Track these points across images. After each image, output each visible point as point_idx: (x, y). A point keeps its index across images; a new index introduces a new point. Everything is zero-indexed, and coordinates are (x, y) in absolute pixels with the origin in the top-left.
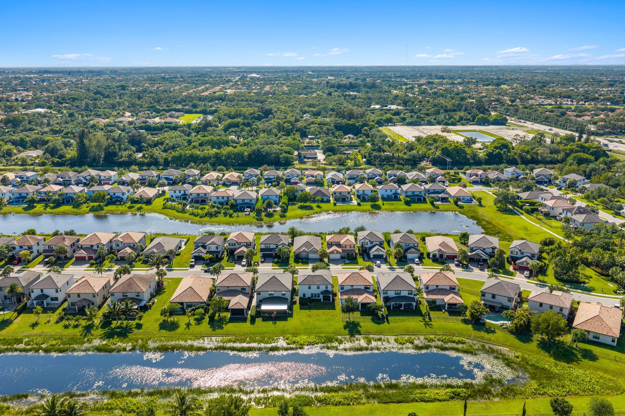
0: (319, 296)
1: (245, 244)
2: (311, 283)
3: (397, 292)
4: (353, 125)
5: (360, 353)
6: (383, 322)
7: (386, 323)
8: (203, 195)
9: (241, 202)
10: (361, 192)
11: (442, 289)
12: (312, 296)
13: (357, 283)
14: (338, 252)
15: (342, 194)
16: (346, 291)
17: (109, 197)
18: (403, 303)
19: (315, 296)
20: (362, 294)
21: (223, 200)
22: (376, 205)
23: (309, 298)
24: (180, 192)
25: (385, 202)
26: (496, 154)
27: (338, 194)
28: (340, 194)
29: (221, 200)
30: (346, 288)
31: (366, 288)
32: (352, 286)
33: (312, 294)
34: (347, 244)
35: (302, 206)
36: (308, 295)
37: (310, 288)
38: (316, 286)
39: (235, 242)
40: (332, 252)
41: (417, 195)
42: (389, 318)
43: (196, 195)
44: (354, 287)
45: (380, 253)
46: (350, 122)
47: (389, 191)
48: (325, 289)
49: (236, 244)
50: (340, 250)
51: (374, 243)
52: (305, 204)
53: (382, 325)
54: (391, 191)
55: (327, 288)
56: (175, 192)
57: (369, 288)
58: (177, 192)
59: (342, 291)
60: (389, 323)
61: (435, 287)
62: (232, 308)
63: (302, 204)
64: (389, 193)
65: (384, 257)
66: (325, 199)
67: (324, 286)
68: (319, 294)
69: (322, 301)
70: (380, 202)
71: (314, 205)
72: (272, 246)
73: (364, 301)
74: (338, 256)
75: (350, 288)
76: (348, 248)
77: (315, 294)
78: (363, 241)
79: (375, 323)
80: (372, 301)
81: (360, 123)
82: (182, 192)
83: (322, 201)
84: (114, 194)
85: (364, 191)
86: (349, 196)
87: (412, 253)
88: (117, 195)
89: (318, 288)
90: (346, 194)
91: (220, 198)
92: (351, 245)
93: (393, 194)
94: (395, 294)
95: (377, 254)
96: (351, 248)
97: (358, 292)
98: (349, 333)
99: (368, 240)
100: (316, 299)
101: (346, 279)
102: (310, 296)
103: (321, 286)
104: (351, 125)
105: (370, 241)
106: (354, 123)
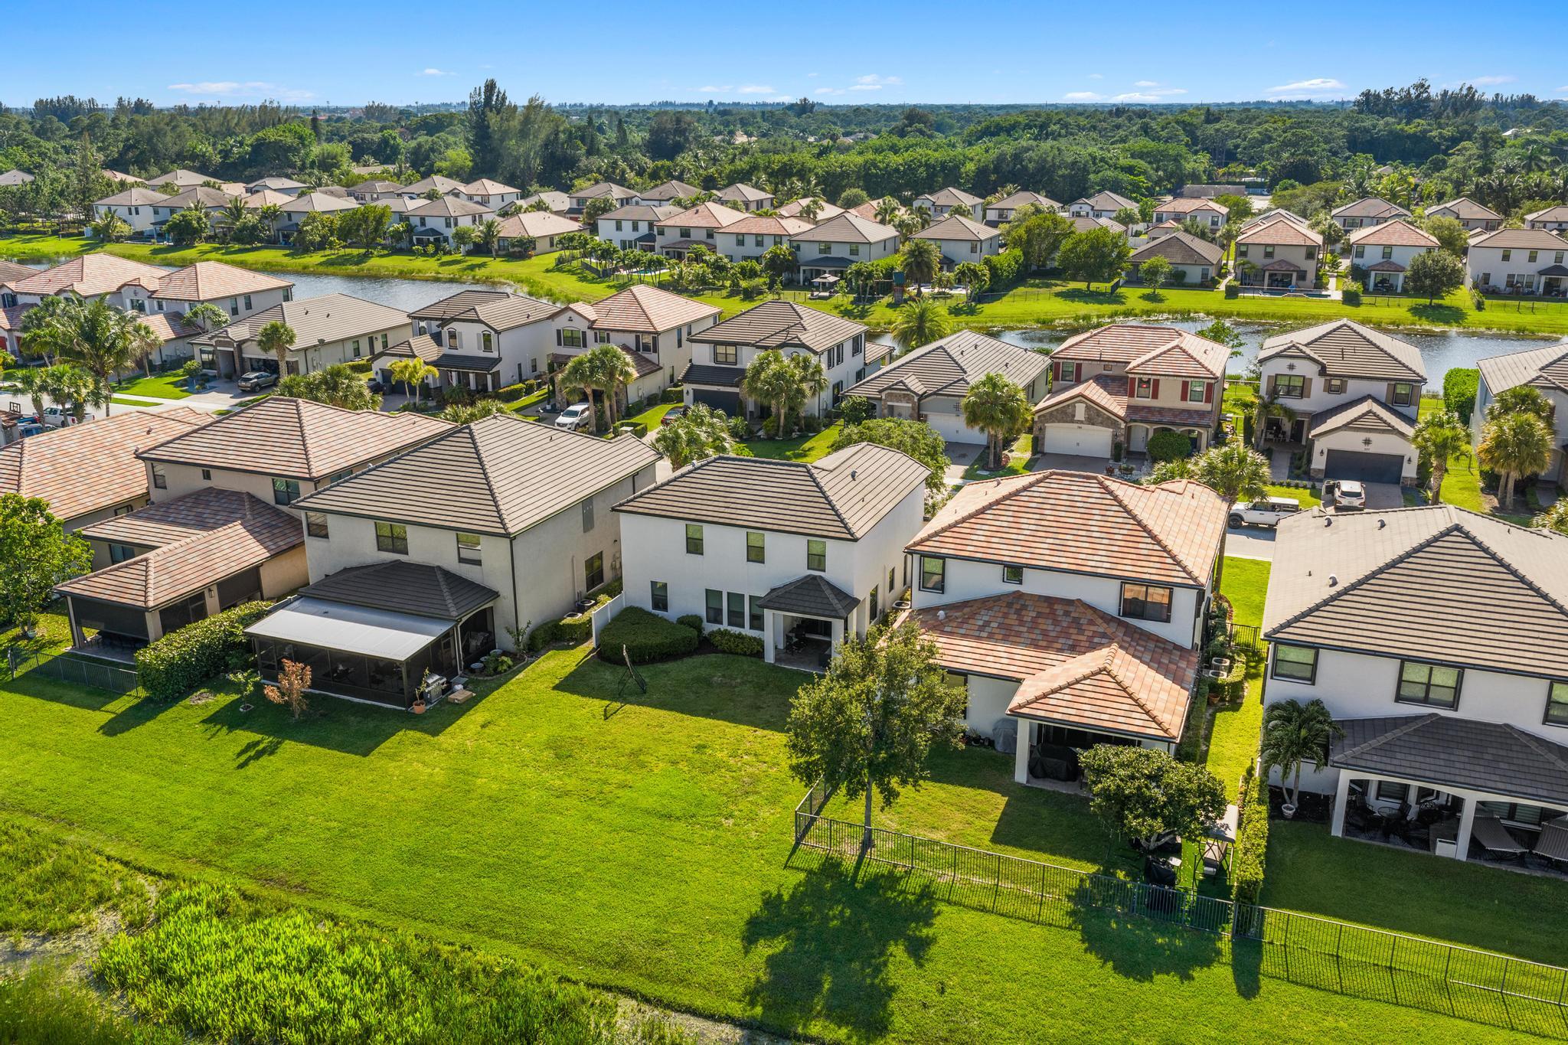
0: (757, 622)
1: (631, 341)
2: (706, 511)
3: (1416, 674)
4: (1419, 139)
6: (1183, 965)
7: (1222, 973)
8: (703, 236)
10: (1372, 257)
12: (715, 616)
13: (1061, 548)
14: (1097, 415)
15: (1279, 255)
17: (400, 227)
18: (1472, 798)
19: (736, 618)
20: (1075, 649)
21: (759, 251)
22: (1440, 306)
23: (691, 622)
24: (635, 228)
25: (1487, 302)
28: (1269, 255)
29: (751, 248)
30: (960, 581)
31: (1135, 608)
32: (1015, 571)
33: (712, 595)
35: (1079, 291)
36: (687, 602)
37: (694, 546)
38: (737, 540)
40: (1064, 414)
42: (1275, 920)
44: (1034, 584)
45: (1383, 445)
46: (1411, 129)
47: (1520, 257)
48: (800, 569)
50: (1116, 405)
51: (1354, 388)
52: (1094, 286)
53: (1164, 983)
54: (1532, 258)
55: (816, 560)
56: (619, 228)
57: (1163, 614)
58: (627, 226)
59: (932, 599)
60: (1248, 984)
62: (77, 589)
63: (1082, 285)
64: (1521, 266)
65: (1409, 471)
66: (1194, 274)
67: (800, 545)
68: (756, 603)
69: (770, 657)
70: (1463, 297)
71: (1134, 293)
72: (747, 357)
73: (1065, 711)
74: (1098, 440)
75: (990, 582)
76: (1169, 398)
77: (735, 598)
79: (1097, 941)
80: (1135, 723)
82: (643, 229)
83: (1178, 280)
84: (423, 222)
85: (1388, 250)
86: (1310, 266)
88: (431, 223)
89: (756, 554)
91: (750, 242)
92: (1185, 385)
93: (1541, 273)
94: (1399, 698)
95: (1361, 448)
96: (1184, 398)
97: (1046, 625)
98: (752, 995)
99: (1316, 368)
100: (740, 636)
101: (983, 511)
102: (701, 611)
103: (772, 543)
104: (1409, 136)
105: (1323, 371)
106: (1425, 132)
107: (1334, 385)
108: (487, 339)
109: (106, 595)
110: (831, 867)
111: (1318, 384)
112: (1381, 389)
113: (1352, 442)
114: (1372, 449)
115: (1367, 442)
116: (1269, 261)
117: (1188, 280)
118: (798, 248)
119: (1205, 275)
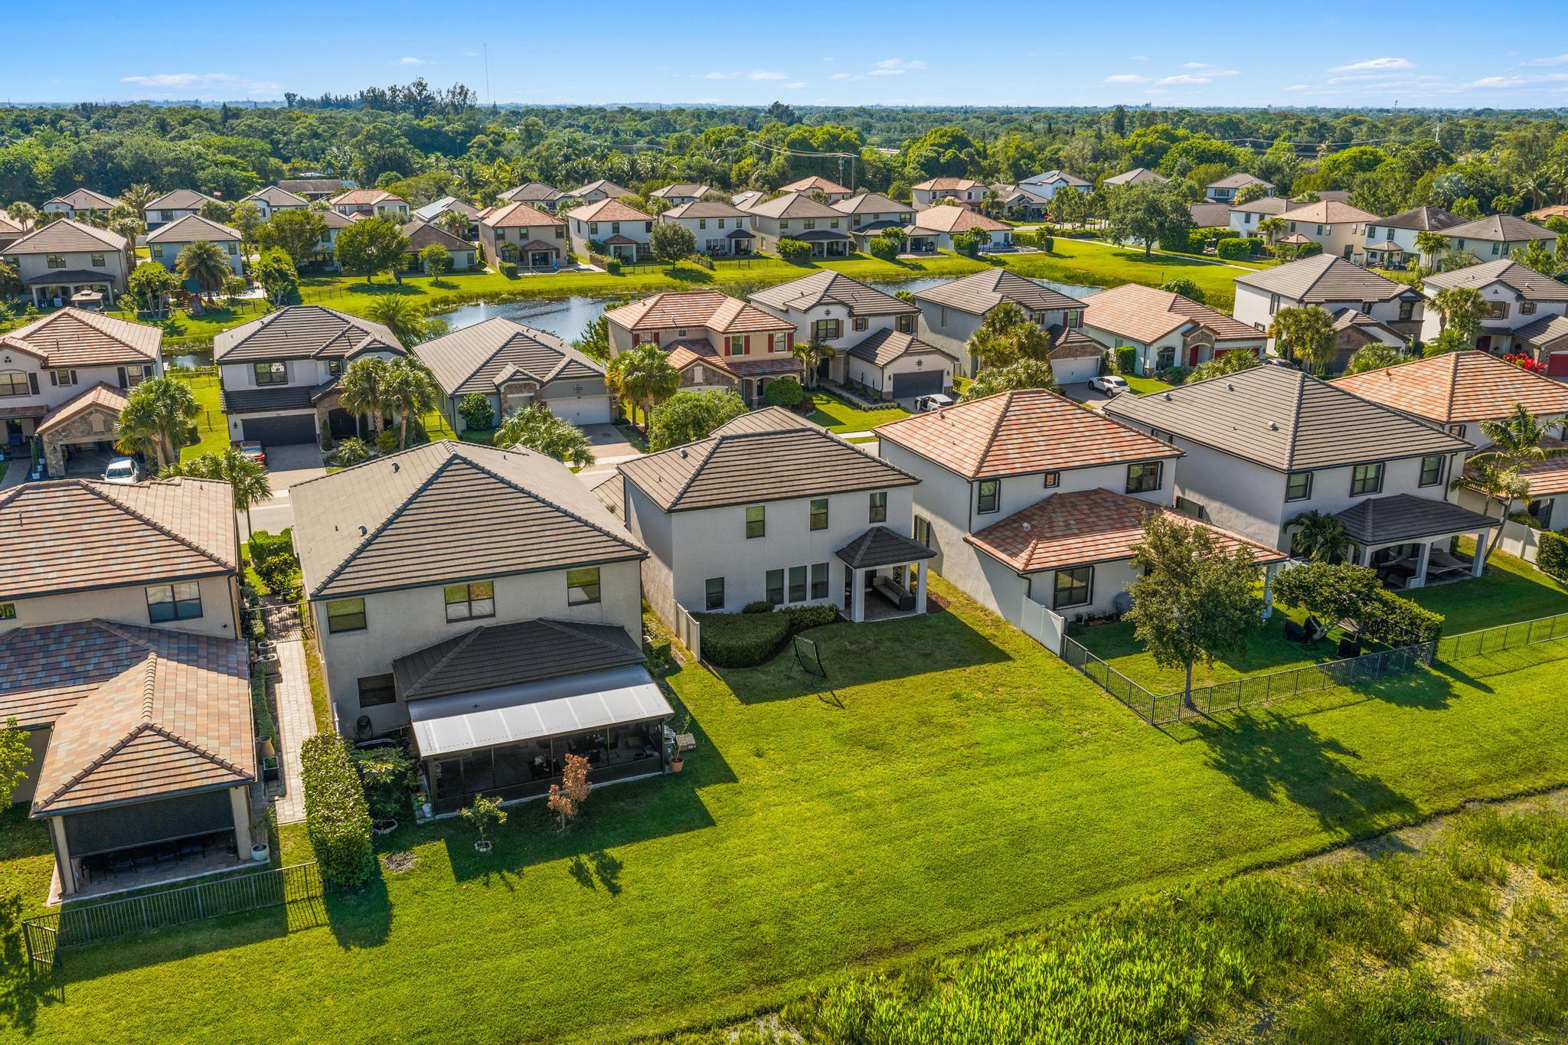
0: (821, 589)
1: (112, 375)
2: (765, 489)
3: (1359, 474)
9: (43, 268)
10: (605, 232)
12: (775, 594)
14: (713, 376)
16: (1020, 516)
18: (1429, 542)
19: (798, 592)
22: (685, 269)
23: (753, 610)
25: (715, 263)
26: (948, 162)
27: (513, 237)
28: (524, 236)
30: (1015, 496)
32: (1053, 476)
33: (774, 576)
34: (751, 326)
35: (363, 285)
36: (745, 588)
37: (756, 529)
38: (802, 511)
39: (34, 366)
40: (683, 378)
44: (1070, 484)
45: (931, 363)
47: (713, 224)
48: (864, 525)
49: (44, 377)
50: (718, 363)
51: (874, 324)
52: (376, 279)
54: (721, 226)
55: (878, 509)
59: (988, 519)
63: (363, 280)
64: (718, 231)
66: (461, 259)
67: (863, 500)
68: (821, 569)
69: (858, 615)
70: (695, 262)
71: (420, 282)
72: (303, 374)
75: (1033, 491)
76: (759, 352)
77: (798, 572)
78: (819, 314)
81: (458, 126)
83: (449, 268)
85: (616, 226)
87: (1071, 352)
89: (819, 521)
90: (550, 238)
92: (771, 337)
93: (730, 236)
94: (1352, 494)
95: (916, 369)
96: (771, 349)
98: (1324, 824)
99: (846, 311)
100: (803, 610)
102: (763, 597)
103: (836, 508)
105: (851, 314)
106: (437, 127)
107: (860, 324)
109: (149, 788)
110: (1204, 729)
111: (848, 324)
112: (892, 322)
113: (908, 366)
114: (924, 368)
115: (920, 363)
116: (525, 242)
119: (471, 259)
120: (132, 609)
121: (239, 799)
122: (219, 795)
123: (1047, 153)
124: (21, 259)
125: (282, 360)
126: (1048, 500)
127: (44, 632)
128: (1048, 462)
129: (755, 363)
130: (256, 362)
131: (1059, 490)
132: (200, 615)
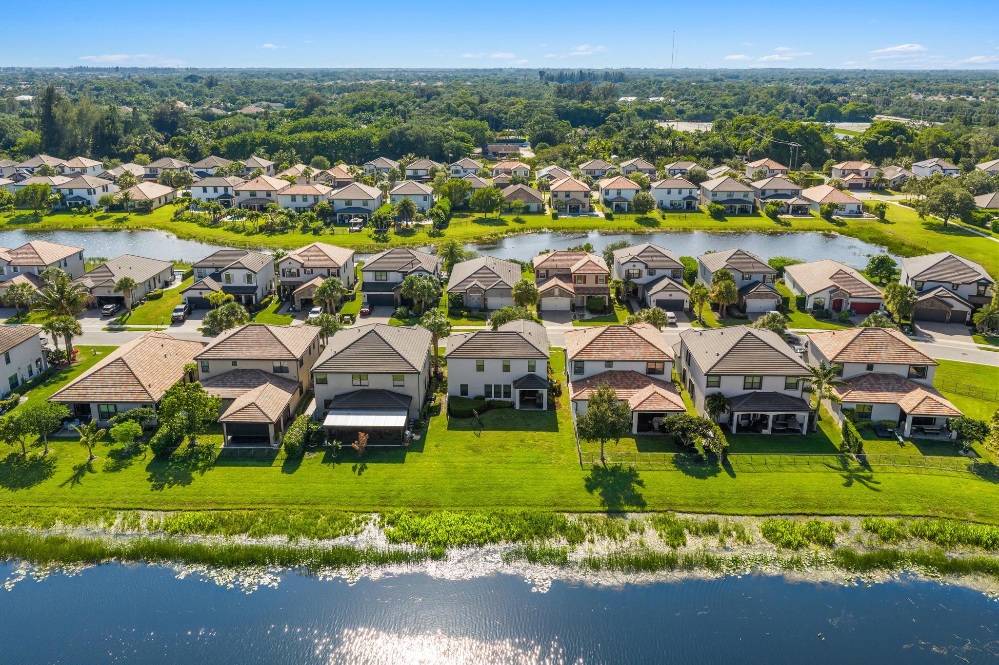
0: (507, 394)
1: (325, 272)
2: (486, 354)
3: (749, 380)
4: (590, 111)
5: (644, 577)
6: (715, 472)
7: (724, 474)
8: (264, 195)
9: (342, 205)
10: (613, 195)
11: (885, 376)
12: (488, 394)
13: (624, 353)
14: (563, 293)
15: (572, 196)
16: (592, 378)
17: (57, 196)
18: (771, 414)
19: (498, 394)
20: (639, 387)
21: (306, 204)
22: (647, 218)
23: (479, 398)
24: (216, 190)
25: (666, 215)
26: (883, 144)
28: (567, 196)
29: (300, 202)
30: (590, 369)
31: (651, 371)
32: (609, 363)
33: (488, 387)
34: (587, 271)
35: (481, 219)
36: (476, 389)
37: (480, 368)
38: (499, 364)
39: (298, 266)
40: (549, 293)
41: (739, 201)
42: (732, 458)
43: (247, 196)
44: (616, 367)
45: (677, 296)
46: (585, 106)
47: (675, 192)
48: (526, 372)
49: (302, 271)
50: (569, 287)
51: (659, 273)
52: (489, 215)
53: (711, 479)
54: (680, 193)
55: (532, 368)
56: (205, 190)
57: (661, 372)
58: (210, 190)
59: (579, 377)
60: (733, 475)
61: (863, 370)
62: (231, 419)
63: (482, 215)
64: (676, 197)
65: (686, 306)
66: (534, 207)
67: (525, 363)
68: (507, 387)
69: (517, 406)
70: (655, 214)
71: (509, 218)
72: (393, 277)
73: (649, 407)
74: (564, 303)
75: (601, 368)
76: (591, 283)
77: (498, 387)
78: (630, 266)
79: (687, 472)
80: (672, 407)
81: (603, 108)
82: (221, 191)
83: (527, 211)
84: (71, 192)
85: (619, 192)
86: (586, 200)
87: (759, 296)
88: (76, 193)
89: (507, 368)
90: (581, 197)
91: (299, 199)
92: (597, 277)
93: (684, 199)
94: (744, 388)
95: (668, 298)
96: (596, 282)
97: (626, 380)
98: (603, 504)
99: (644, 266)
100: (500, 401)
101: (591, 343)
102: (483, 393)
103: (513, 364)
104: (585, 110)
105: (646, 267)
106: (592, 108)
107: (651, 272)
108: (249, 277)
109: (248, 420)
110: (596, 468)
111: (645, 272)
112: (669, 272)
113: (665, 296)
114: (673, 298)
115: (671, 295)
116: (567, 199)
117: (531, 210)
118: (333, 203)
119: (538, 207)
120: (269, 368)
121: (271, 429)
122: (264, 426)
123: (961, 139)
124: (335, 202)
125: (386, 271)
126: (605, 373)
127: (243, 371)
128: (607, 357)
129: (588, 289)
130: (376, 271)
131: (612, 369)
132: (288, 372)
